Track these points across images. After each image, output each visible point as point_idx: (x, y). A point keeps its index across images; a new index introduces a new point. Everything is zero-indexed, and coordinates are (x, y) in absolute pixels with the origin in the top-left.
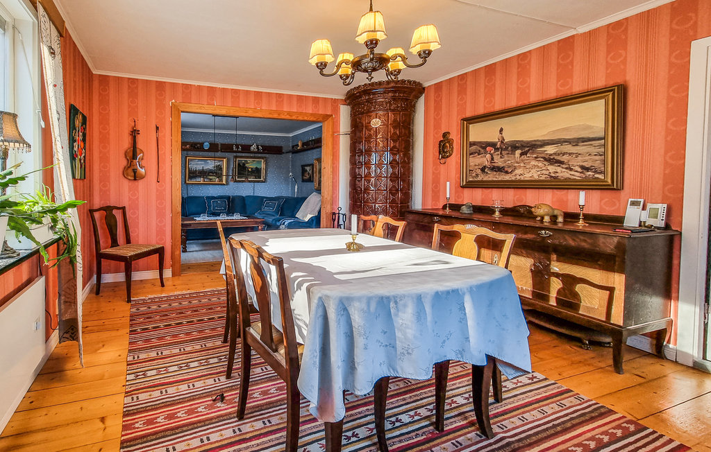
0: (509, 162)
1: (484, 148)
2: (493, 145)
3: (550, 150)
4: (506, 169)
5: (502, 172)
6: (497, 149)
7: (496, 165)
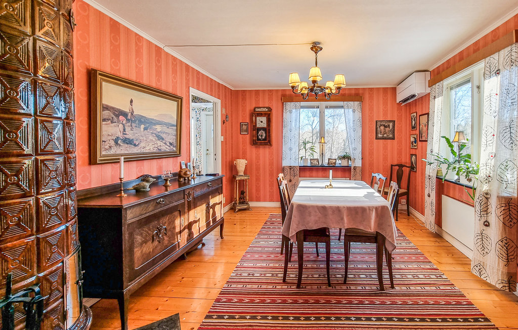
0: (137, 135)
1: (117, 116)
2: (125, 114)
3: (159, 128)
4: (135, 142)
5: (131, 144)
6: (128, 120)
7: (127, 136)
